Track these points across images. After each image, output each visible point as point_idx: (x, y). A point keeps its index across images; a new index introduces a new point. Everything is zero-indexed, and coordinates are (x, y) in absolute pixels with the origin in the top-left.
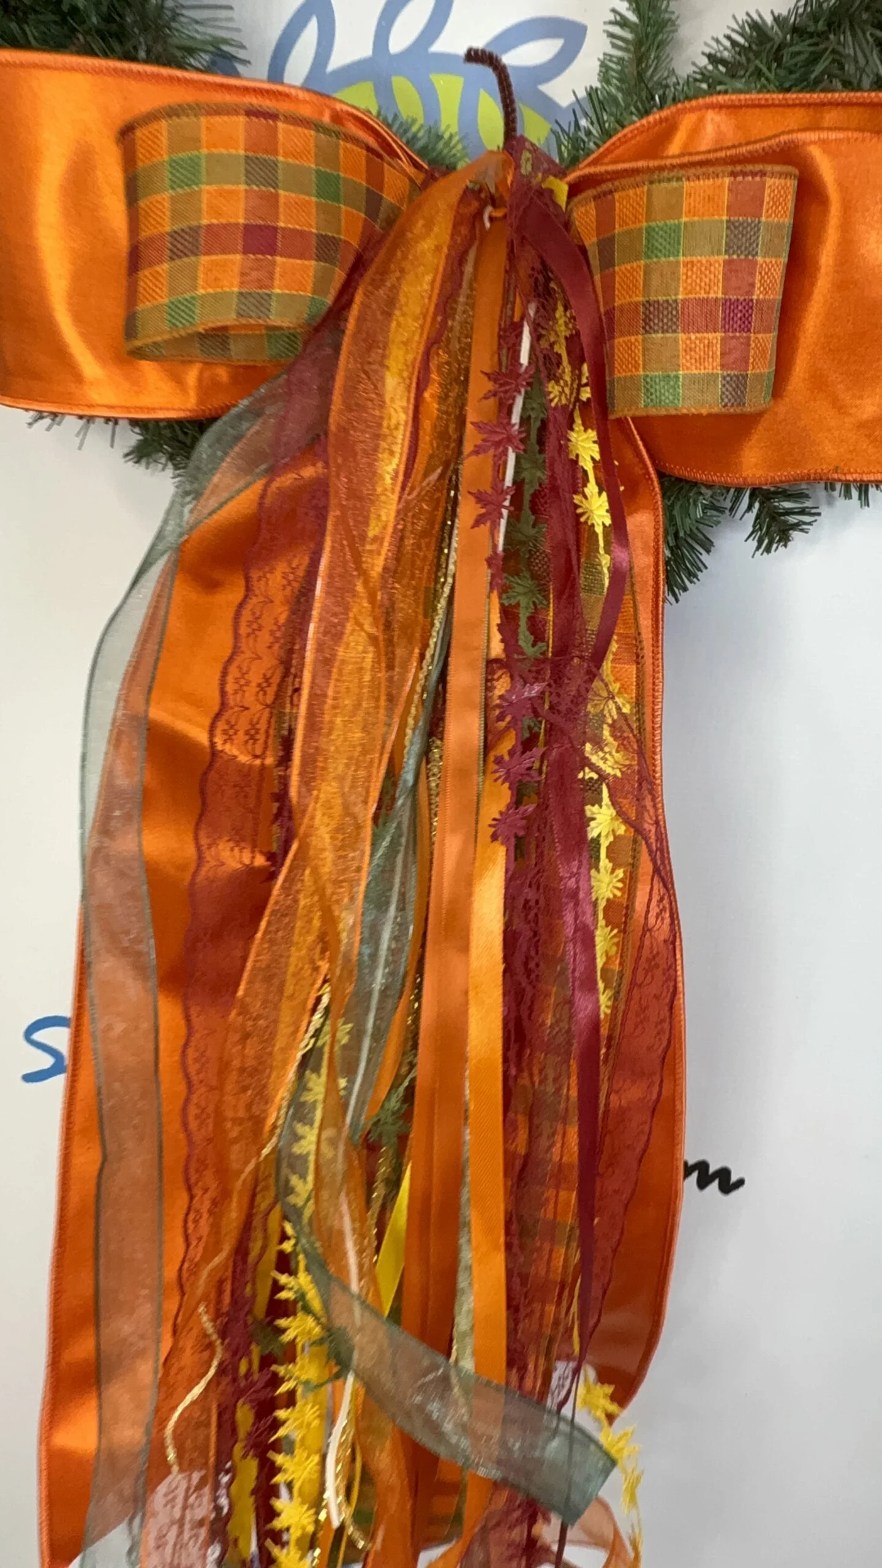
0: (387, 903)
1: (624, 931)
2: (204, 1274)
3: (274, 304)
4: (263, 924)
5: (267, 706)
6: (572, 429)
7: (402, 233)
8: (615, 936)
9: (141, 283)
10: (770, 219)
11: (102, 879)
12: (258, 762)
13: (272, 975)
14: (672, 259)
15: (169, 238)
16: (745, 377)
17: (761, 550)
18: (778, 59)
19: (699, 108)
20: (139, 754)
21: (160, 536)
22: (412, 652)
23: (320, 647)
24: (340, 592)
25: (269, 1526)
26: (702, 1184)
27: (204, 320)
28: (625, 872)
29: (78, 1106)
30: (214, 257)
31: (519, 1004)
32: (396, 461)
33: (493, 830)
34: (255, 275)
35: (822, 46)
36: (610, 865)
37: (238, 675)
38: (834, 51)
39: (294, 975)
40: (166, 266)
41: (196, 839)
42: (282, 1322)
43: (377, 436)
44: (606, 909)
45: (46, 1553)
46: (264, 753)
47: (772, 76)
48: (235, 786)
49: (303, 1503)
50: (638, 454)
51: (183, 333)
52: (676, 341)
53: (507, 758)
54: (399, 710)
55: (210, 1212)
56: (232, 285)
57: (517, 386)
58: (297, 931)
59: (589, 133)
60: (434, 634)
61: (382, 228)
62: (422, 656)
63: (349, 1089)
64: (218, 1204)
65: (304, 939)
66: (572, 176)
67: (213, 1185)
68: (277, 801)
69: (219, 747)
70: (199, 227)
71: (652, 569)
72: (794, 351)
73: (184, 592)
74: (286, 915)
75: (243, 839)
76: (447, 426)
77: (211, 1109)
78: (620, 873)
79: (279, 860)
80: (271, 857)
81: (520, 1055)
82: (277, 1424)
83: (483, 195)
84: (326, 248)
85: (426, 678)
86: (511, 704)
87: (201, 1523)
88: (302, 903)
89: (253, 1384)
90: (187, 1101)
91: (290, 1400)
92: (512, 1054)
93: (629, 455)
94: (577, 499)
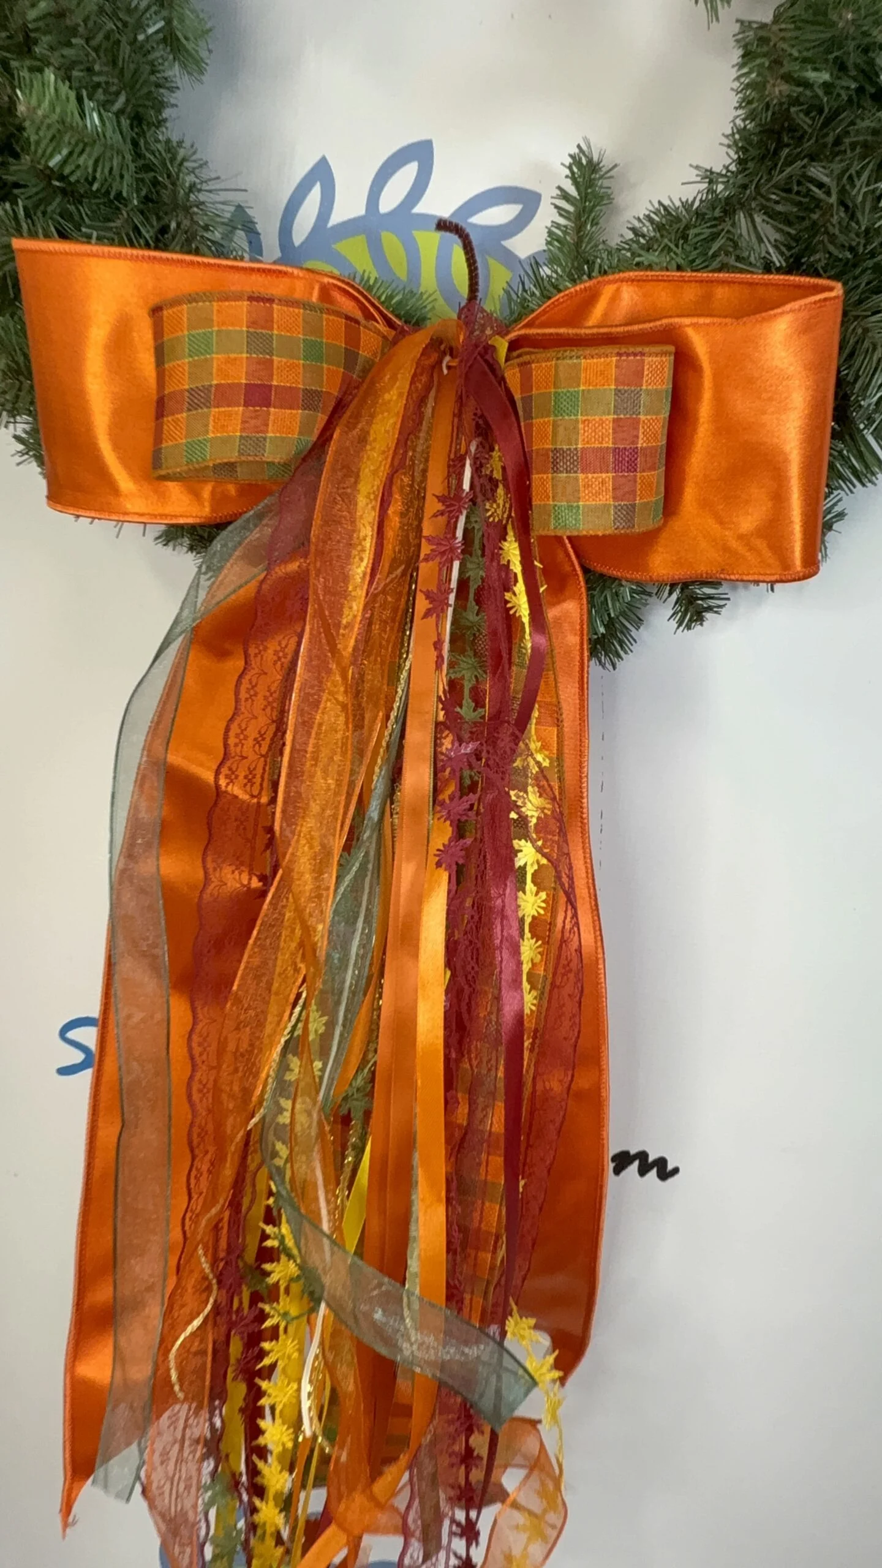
0: (356, 918)
1: (548, 942)
2: (204, 1223)
3: (267, 445)
4: (255, 933)
5: (262, 756)
6: (505, 540)
7: (373, 383)
8: (540, 946)
9: (165, 427)
10: (650, 387)
11: (126, 896)
12: (255, 800)
13: (262, 974)
14: (573, 417)
15: (187, 394)
16: (634, 506)
17: (681, 628)
18: (685, 237)
19: (615, 281)
20: (159, 794)
21: (176, 622)
22: (377, 716)
23: (301, 711)
24: (320, 669)
25: (254, 1443)
26: (643, 1171)
27: (213, 456)
28: (547, 895)
29: (103, 1089)
30: (223, 409)
31: (459, 1001)
32: (364, 564)
33: (437, 859)
34: (253, 422)
35: (720, 228)
36: (534, 889)
37: (239, 731)
38: (728, 232)
39: (280, 975)
40: (185, 415)
41: (204, 861)
42: (267, 1267)
43: (350, 545)
44: (531, 924)
45: (69, 1467)
46: (260, 793)
47: (679, 251)
48: (236, 820)
49: (284, 1423)
50: (568, 555)
51: (197, 466)
52: (577, 479)
53: (448, 801)
54: (367, 760)
55: (210, 1172)
56: (235, 431)
57: (459, 507)
58: (283, 937)
59: (533, 294)
60: (397, 699)
61: (359, 376)
62: (388, 718)
63: (323, 1070)
64: (216, 1164)
65: (289, 945)
66: (513, 335)
67: (212, 1149)
68: (268, 833)
69: (223, 788)
70: (211, 386)
71: (578, 647)
72: (682, 480)
73: (199, 660)
74: (273, 926)
75: (242, 864)
76: (407, 536)
77: (210, 1085)
78: (543, 895)
79: (270, 879)
80: (263, 878)
81: (460, 1042)
82: (262, 1354)
83: (442, 347)
84: (310, 399)
85: (390, 735)
86: (450, 759)
87: (197, 1441)
88: (288, 915)
89: (242, 1319)
90: (191, 1078)
91: (274, 1333)
92: (454, 1040)
93: (561, 555)
94: (508, 596)
